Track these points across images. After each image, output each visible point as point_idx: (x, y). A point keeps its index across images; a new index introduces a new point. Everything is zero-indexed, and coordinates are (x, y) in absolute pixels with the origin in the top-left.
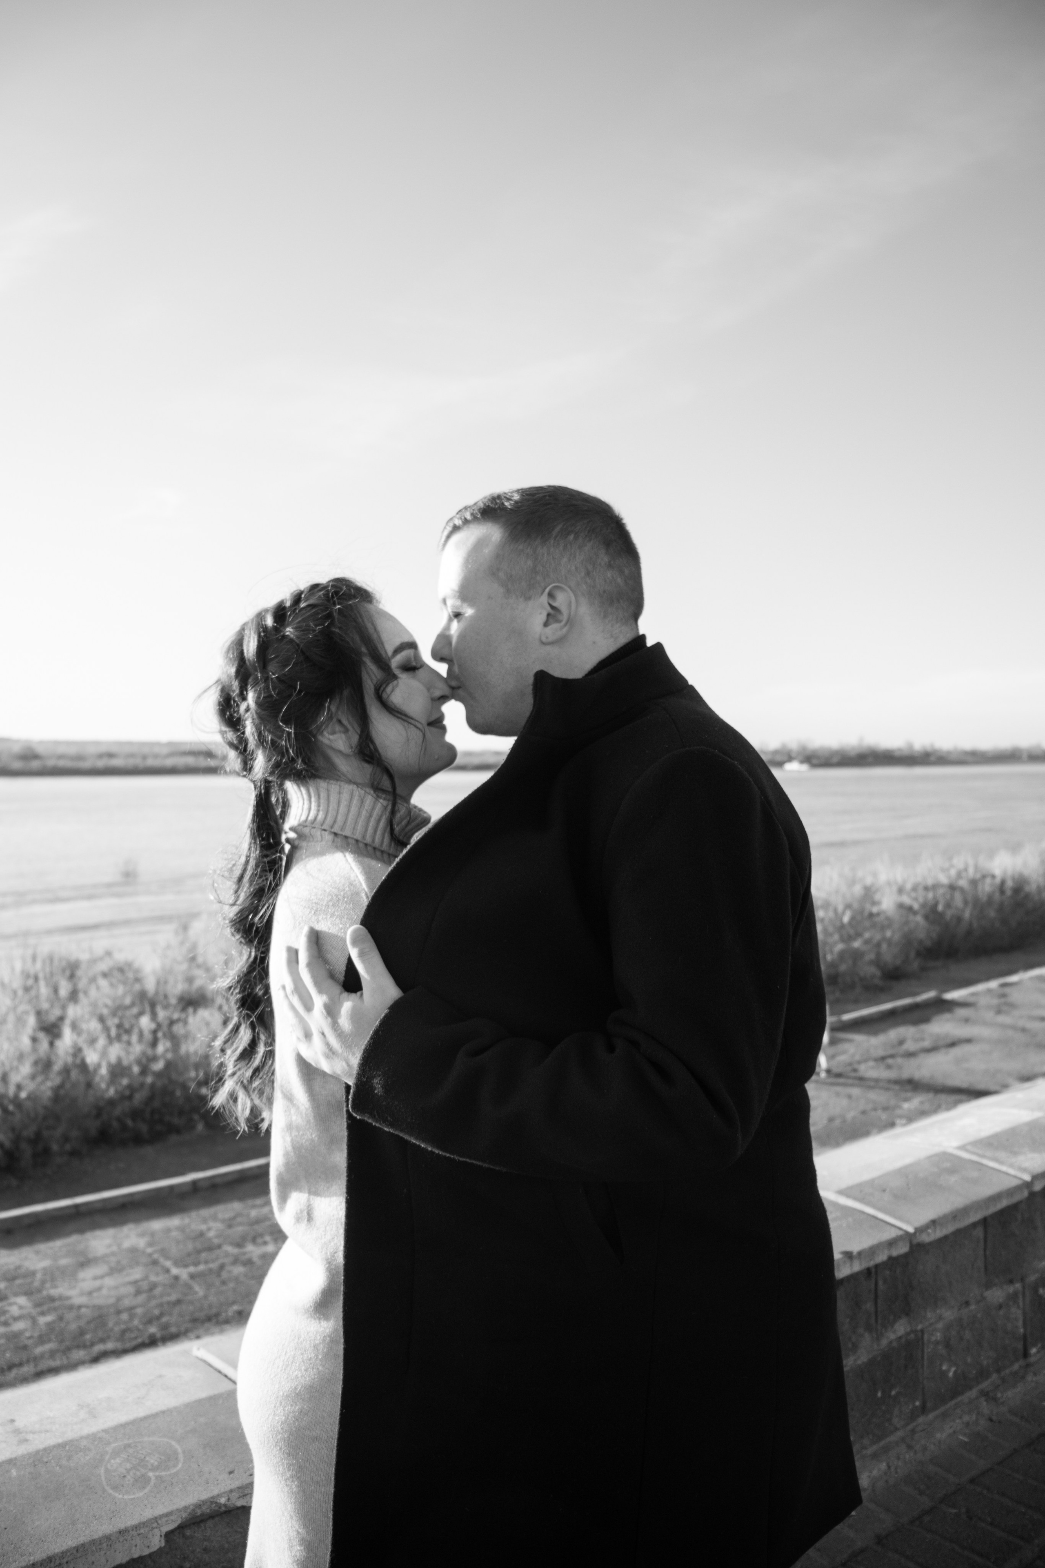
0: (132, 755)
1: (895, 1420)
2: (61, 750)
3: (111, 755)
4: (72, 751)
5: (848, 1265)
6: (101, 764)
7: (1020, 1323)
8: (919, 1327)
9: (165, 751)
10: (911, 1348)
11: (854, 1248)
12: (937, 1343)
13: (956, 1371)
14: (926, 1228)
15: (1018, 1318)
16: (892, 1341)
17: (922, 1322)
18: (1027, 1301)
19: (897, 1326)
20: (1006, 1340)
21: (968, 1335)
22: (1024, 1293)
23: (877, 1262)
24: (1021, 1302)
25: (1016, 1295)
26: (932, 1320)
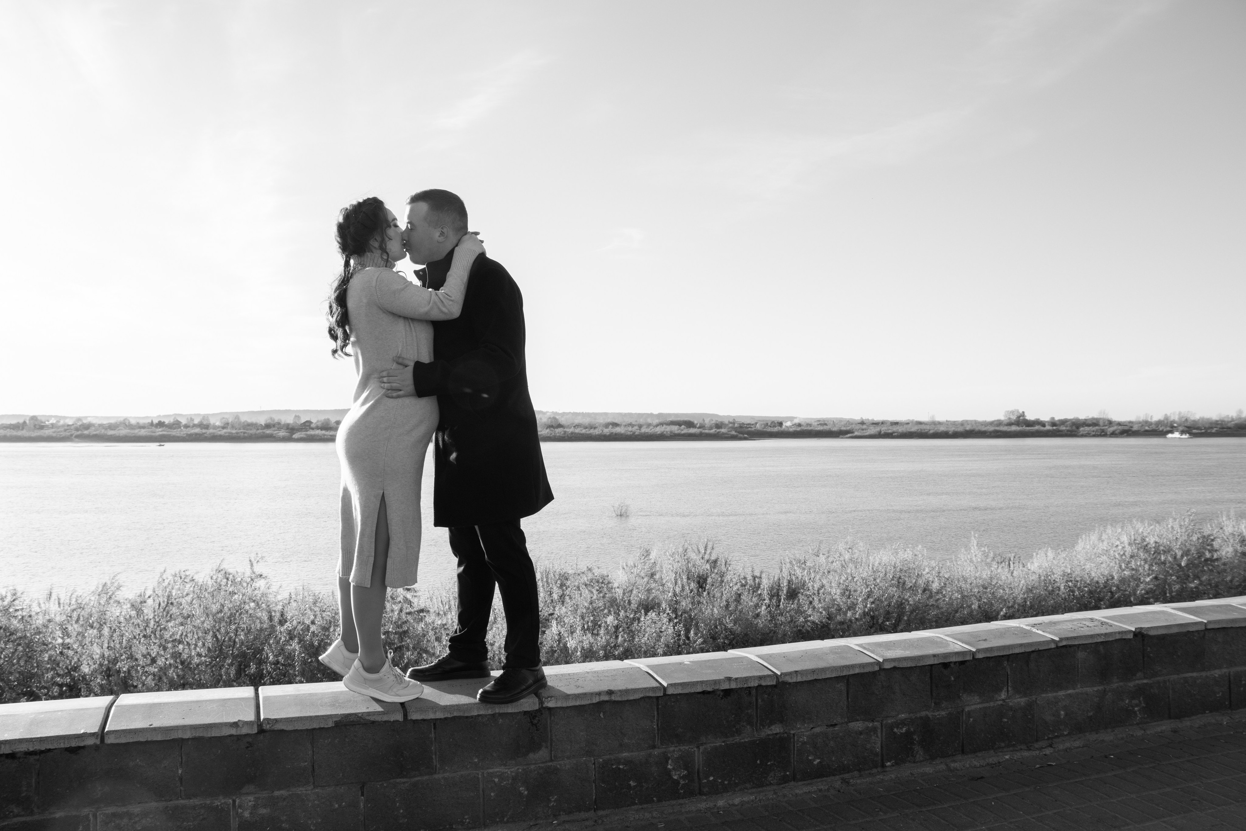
0: (631, 425)
1: (770, 779)
2: (578, 420)
3: (615, 425)
4: (586, 421)
6: (607, 431)
7: (879, 745)
8: (792, 732)
9: (656, 421)
10: (783, 743)
11: (734, 676)
12: (804, 743)
13: (820, 762)
14: (790, 674)
15: (877, 743)
16: (768, 735)
17: (793, 729)
18: (884, 734)
19: (773, 727)
20: (866, 754)
21: (832, 743)
22: (882, 729)
23: (750, 686)
24: (879, 735)
25: (874, 729)
26: (803, 730)
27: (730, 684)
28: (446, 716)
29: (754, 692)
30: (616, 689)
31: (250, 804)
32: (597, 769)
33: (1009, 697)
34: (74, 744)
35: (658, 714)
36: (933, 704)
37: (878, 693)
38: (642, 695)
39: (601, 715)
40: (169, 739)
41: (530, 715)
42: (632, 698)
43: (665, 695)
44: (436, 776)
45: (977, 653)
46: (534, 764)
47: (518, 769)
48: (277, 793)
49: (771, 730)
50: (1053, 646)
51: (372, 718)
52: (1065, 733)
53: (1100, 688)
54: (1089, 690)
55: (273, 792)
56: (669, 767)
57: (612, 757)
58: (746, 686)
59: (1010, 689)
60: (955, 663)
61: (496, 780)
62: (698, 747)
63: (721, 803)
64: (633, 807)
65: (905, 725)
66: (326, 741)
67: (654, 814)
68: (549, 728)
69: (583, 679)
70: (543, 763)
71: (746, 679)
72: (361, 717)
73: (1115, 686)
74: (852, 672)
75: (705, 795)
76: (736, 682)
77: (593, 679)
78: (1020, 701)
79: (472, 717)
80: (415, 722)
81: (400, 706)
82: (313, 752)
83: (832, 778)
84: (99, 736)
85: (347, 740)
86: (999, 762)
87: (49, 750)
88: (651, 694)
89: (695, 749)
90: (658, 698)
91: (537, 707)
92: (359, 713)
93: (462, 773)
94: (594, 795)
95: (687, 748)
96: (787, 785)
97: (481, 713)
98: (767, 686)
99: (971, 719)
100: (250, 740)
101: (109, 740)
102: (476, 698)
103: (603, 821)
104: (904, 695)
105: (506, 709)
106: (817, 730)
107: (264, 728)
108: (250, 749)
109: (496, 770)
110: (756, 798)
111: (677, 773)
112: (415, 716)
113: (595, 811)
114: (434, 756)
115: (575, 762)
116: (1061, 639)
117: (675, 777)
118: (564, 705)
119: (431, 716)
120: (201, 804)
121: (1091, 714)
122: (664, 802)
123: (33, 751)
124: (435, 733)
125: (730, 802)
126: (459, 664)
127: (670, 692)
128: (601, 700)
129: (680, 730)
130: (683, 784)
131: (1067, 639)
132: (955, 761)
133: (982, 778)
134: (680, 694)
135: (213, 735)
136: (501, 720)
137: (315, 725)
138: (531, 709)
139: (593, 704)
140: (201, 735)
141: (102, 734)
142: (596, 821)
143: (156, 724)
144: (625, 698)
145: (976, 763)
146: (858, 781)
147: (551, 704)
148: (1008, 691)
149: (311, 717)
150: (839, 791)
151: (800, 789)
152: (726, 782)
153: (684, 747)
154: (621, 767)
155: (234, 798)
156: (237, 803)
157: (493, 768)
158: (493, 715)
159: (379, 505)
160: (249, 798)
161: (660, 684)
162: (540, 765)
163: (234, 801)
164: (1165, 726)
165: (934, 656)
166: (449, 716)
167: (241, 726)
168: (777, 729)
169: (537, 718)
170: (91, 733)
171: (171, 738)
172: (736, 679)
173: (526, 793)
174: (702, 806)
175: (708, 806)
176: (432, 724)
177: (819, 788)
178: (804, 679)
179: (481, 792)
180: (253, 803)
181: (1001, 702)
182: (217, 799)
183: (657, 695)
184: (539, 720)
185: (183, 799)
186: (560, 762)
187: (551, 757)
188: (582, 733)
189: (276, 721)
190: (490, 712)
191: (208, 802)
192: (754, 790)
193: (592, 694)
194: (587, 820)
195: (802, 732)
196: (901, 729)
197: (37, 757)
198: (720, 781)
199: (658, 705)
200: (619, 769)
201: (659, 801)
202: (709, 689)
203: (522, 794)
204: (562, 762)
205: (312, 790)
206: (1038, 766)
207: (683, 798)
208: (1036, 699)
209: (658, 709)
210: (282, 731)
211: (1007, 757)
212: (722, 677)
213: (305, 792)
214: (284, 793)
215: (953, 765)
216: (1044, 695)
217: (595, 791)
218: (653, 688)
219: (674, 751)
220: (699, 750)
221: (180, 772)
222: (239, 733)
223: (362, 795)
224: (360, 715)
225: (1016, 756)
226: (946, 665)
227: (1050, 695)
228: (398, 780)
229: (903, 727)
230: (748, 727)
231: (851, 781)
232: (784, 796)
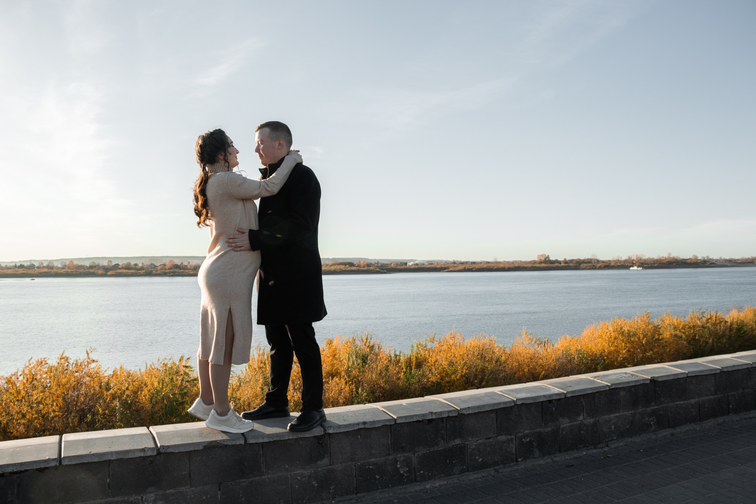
1: (454, 471)
5: (431, 415)
7: (514, 449)
8: (466, 443)
10: (462, 449)
11: (434, 411)
12: (473, 449)
13: (482, 460)
14: (465, 409)
15: (513, 448)
16: (453, 445)
17: (467, 441)
18: (517, 443)
19: (456, 441)
20: (507, 455)
21: (488, 449)
22: (516, 440)
23: (443, 417)
24: (514, 443)
25: (512, 440)
26: (472, 442)
27: (432, 416)
28: (270, 440)
29: (445, 420)
30: (367, 421)
31: (152, 499)
32: (357, 469)
33: (584, 419)
34: (42, 466)
35: (391, 435)
36: (543, 424)
37: (513, 419)
38: (382, 424)
39: (359, 437)
40: (102, 460)
41: (318, 438)
42: (377, 426)
43: (395, 423)
44: (263, 477)
45: (567, 394)
46: (320, 467)
47: (311, 471)
48: (168, 491)
49: (455, 442)
50: (608, 389)
51: (226, 443)
52: (615, 438)
53: (633, 412)
54: (627, 413)
55: (166, 491)
56: (398, 466)
57: (365, 461)
58: (441, 417)
59: (585, 414)
60: (555, 400)
61: (299, 478)
62: (414, 454)
63: (428, 486)
64: (378, 491)
65: (529, 437)
66: (198, 458)
67: (391, 494)
68: (329, 446)
69: (347, 415)
70: (326, 466)
71: (441, 413)
72: (219, 443)
73: (640, 410)
74: (499, 407)
75: (419, 482)
76: (436, 415)
77: (352, 415)
78: (591, 421)
79: (284, 440)
80: (251, 444)
81: (241, 435)
82: (190, 465)
83: (489, 469)
84: (59, 460)
85: (210, 457)
86: (580, 457)
87: (26, 471)
88: (388, 423)
89: (412, 455)
90: (391, 425)
91: (322, 433)
92: (218, 440)
93: (278, 474)
94: (355, 484)
95: (408, 454)
96: (464, 474)
97: (291, 437)
98: (452, 417)
99: (564, 432)
100: (152, 459)
101: (65, 463)
102: (287, 429)
103: (361, 500)
104: (527, 419)
105: (304, 435)
106: (480, 441)
107: (161, 451)
108: (151, 465)
109: (298, 472)
110: (448, 483)
111: (403, 470)
112: (251, 441)
113: (356, 494)
114: (262, 465)
115: (344, 465)
116: (612, 385)
117: (402, 472)
118: (338, 431)
119: (261, 441)
120: (122, 500)
121: (628, 427)
122: (395, 487)
123: (16, 472)
124: (262, 451)
125: (434, 486)
126: (272, 409)
127: (398, 422)
128: (359, 428)
129: (404, 444)
130: (406, 476)
131: (615, 384)
132: (556, 457)
133: (573, 465)
134: (404, 423)
135: (129, 457)
136: (301, 442)
137: (192, 449)
138: (319, 435)
139: (355, 430)
140: (122, 457)
141: (60, 459)
142: (357, 500)
143: (94, 451)
144: (373, 426)
145: (568, 457)
146: (504, 470)
147: (331, 431)
148: (584, 415)
149: (189, 444)
150: (494, 477)
151: (472, 476)
152: (430, 474)
153: (406, 454)
154: (371, 467)
155: (142, 495)
156: (144, 499)
157: (297, 471)
158: (297, 439)
159: (227, 315)
160: (151, 495)
161: (392, 417)
162: (324, 468)
163: (142, 498)
164: (667, 432)
165: (544, 396)
166: (271, 440)
167: (147, 451)
168: (458, 441)
169: (322, 440)
170: (53, 459)
171: (104, 460)
172: (435, 413)
173: (316, 485)
174: (418, 488)
175: (421, 488)
176: (261, 446)
177: (483, 475)
178: (473, 412)
179: (290, 486)
180: (154, 498)
181: (579, 422)
182: (131, 497)
183: (391, 424)
184: (323, 441)
185: (110, 497)
186: (335, 466)
187: (330, 463)
188: (348, 448)
189: (168, 447)
190: (295, 437)
191: (126, 499)
192: (446, 478)
193: (354, 425)
194: (352, 499)
195: (472, 443)
196: (527, 439)
197: (18, 475)
198: (426, 473)
199: (391, 430)
200: (370, 468)
201: (393, 486)
202: (420, 419)
203: (314, 485)
204: (337, 466)
205: (190, 488)
206: (602, 458)
207: (406, 485)
208: (599, 419)
209: (391, 432)
210: (172, 453)
211: (584, 453)
212: (427, 412)
213: (185, 490)
214: (172, 491)
215: (555, 459)
216: (603, 417)
217: (355, 482)
218: (389, 420)
219: (400, 457)
220: (415, 456)
221: (108, 480)
222: (145, 455)
223: (220, 490)
224: (219, 441)
225: (589, 452)
226: (550, 401)
227: (606, 417)
228: (241, 480)
229: (528, 438)
230: (442, 441)
231: (500, 470)
232: (463, 481)
